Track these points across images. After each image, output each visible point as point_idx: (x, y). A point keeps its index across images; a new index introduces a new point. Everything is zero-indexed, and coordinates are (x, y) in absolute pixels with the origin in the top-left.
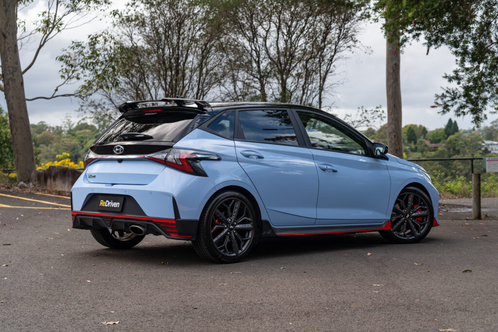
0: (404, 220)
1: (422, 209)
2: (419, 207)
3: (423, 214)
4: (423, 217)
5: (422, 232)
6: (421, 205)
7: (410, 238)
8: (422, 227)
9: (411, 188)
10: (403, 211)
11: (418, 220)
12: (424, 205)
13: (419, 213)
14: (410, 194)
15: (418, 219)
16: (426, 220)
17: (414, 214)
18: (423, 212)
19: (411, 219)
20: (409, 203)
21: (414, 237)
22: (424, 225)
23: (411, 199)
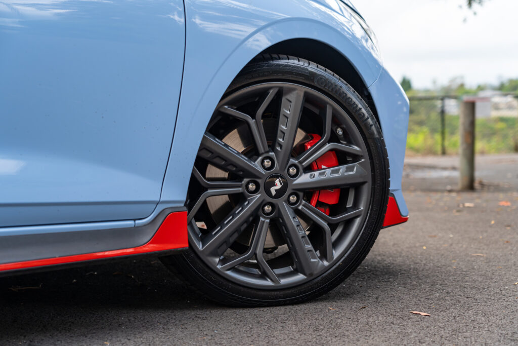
0: (262, 205)
1: (341, 158)
2: (328, 147)
3: (343, 178)
4: (343, 190)
5: (336, 254)
6: (334, 138)
7: (284, 281)
8: (338, 232)
9: (294, 62)
10: (256, 165)
11: (320, 204)
12: (348, 138)
13: (327, 174)
14: (290, 90)
15: (323, 200)
16: (356, 205)
17: (304, 179)
18: (342, 168)
19: (293, 199)
20: (283, 127)
21: (300, 277)
22: (348, 223)
23: (290, 109)
